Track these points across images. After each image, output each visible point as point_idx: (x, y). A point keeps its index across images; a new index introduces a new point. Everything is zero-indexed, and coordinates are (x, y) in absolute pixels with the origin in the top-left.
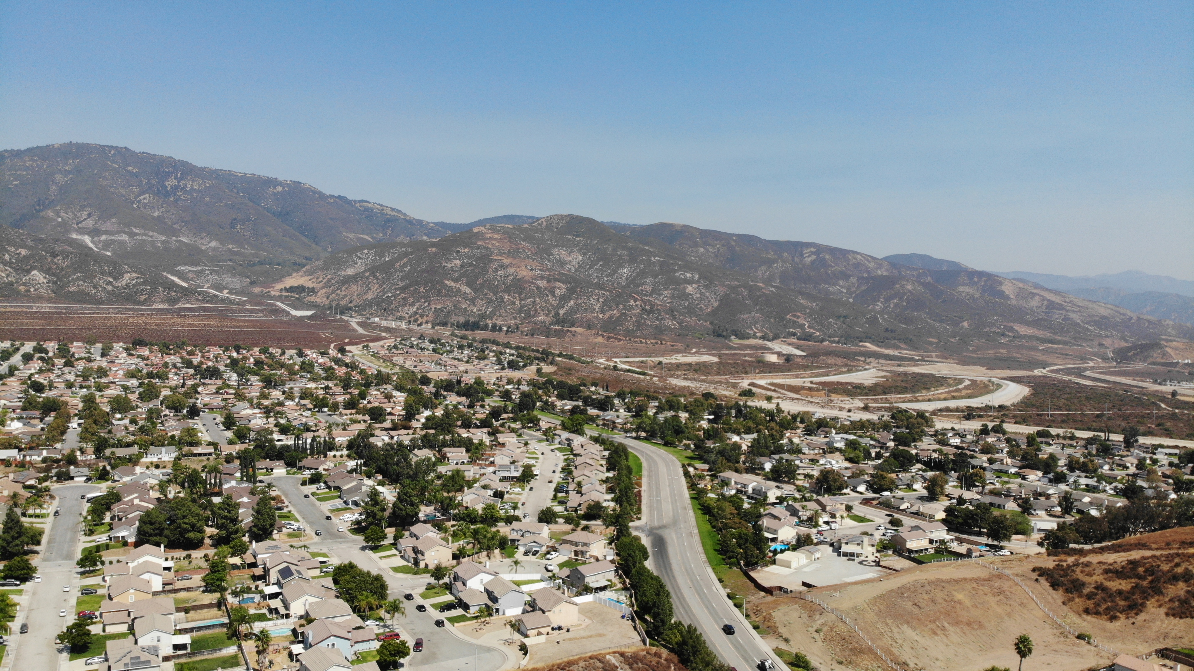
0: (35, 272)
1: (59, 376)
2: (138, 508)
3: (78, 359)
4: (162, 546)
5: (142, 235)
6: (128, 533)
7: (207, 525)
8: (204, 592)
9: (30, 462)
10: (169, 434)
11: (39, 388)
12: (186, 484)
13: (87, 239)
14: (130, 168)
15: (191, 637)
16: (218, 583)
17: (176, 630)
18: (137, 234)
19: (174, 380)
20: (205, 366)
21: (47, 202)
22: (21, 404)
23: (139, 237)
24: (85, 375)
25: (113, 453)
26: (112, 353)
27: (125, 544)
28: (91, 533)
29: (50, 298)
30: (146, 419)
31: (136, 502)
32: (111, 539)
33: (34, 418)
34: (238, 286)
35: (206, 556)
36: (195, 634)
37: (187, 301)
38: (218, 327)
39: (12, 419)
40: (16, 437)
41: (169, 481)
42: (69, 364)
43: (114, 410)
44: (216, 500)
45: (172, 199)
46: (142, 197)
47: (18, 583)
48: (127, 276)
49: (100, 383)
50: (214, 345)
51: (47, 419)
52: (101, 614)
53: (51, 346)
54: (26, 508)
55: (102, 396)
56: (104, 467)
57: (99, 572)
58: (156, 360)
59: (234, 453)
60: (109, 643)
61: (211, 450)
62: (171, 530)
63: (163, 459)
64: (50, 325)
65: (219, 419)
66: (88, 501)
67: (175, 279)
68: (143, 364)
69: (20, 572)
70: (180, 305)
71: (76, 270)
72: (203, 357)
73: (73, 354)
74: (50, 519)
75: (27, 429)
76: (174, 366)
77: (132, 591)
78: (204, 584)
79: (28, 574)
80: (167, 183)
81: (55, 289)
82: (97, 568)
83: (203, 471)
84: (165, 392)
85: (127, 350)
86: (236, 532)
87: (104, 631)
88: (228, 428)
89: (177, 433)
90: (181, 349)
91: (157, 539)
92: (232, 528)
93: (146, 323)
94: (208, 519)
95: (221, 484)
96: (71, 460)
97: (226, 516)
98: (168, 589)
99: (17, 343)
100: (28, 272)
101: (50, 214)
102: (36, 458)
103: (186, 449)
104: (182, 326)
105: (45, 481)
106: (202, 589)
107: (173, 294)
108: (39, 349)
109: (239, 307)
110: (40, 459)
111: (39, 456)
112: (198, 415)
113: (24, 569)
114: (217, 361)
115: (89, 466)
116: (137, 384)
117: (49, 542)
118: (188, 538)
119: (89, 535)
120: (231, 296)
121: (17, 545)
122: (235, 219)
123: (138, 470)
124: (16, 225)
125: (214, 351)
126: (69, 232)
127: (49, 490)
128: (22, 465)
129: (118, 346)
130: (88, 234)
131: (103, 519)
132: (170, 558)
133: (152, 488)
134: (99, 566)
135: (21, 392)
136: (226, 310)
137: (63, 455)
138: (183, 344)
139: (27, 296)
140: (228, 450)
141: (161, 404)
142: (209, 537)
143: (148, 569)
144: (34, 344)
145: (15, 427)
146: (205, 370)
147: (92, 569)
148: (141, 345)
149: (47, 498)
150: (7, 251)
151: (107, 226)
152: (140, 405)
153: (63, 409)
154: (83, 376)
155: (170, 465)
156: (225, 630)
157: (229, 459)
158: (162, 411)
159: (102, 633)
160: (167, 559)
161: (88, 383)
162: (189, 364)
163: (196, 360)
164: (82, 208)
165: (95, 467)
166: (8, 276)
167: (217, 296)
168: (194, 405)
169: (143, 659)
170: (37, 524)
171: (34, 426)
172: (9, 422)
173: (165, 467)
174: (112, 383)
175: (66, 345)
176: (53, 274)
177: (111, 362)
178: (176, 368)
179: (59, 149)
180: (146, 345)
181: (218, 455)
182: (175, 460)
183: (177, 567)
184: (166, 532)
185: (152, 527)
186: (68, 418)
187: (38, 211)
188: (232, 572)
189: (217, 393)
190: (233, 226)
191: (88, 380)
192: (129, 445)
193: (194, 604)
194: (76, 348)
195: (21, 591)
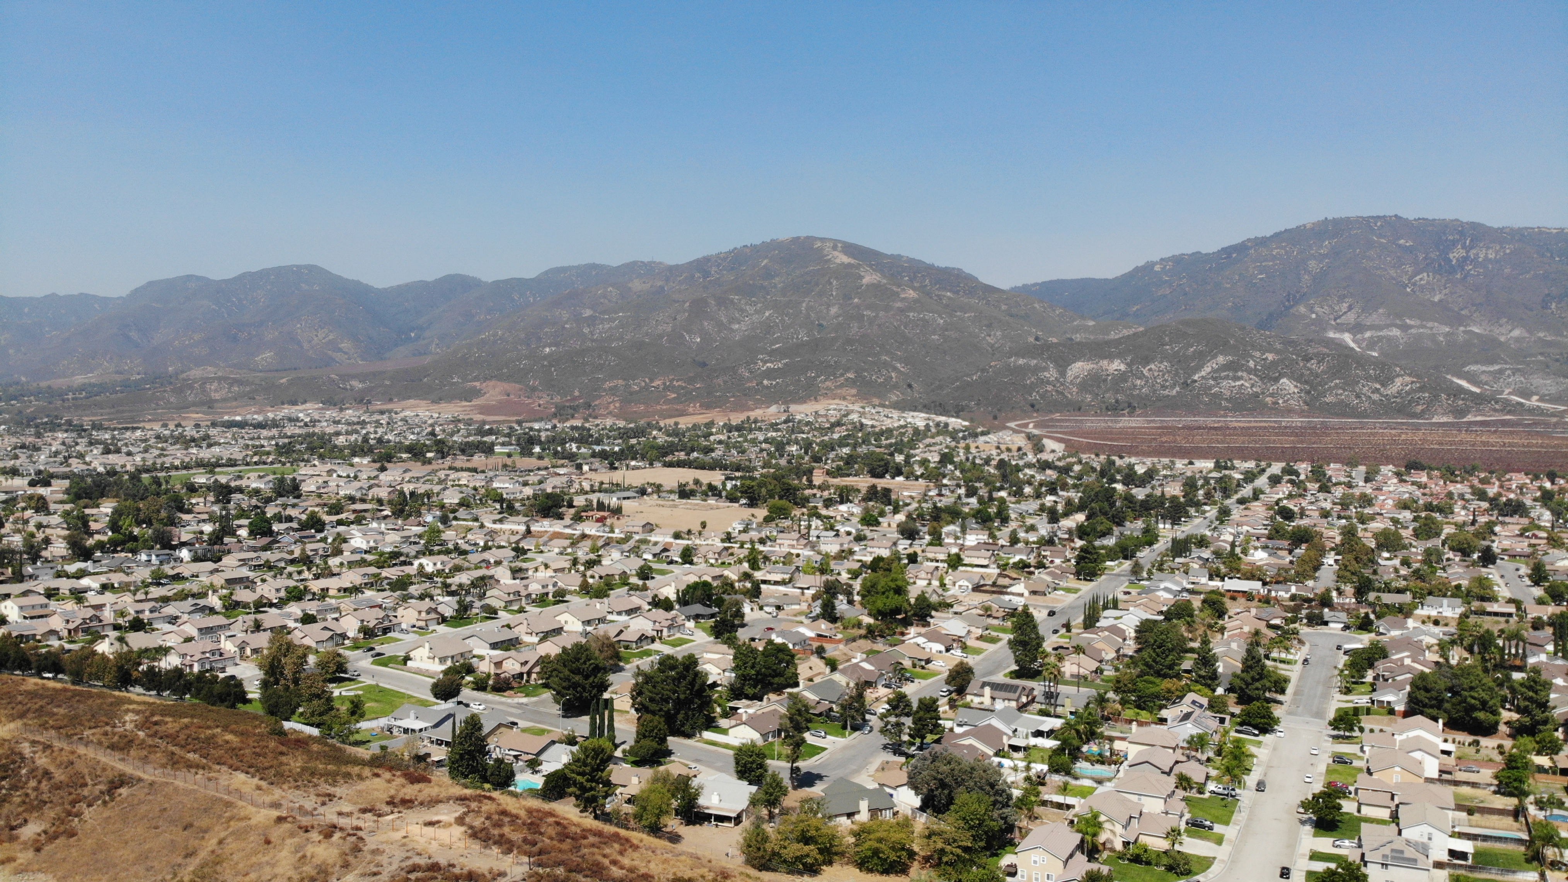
0: (1284, 380)
1: (1312, 503)
2: (1409, 670)
3: (1335, 484)
4: (1441, 721)
5: (1418, 327)
6: (1397, 699)
7: (1504, 708)
8: (1495, 792)
9: (1276, 598)
10: (1454, 584)
11: (1287, 515)
12: (1476, 648)
13: (1347, 338)
14: (1402, 242)
15: (1474, 847)
16: (1516, 784)
17: (1454, 832)
18: (1411, 327)
19: (1461, 515)
20: (1504, 499)
21: (1298, 296)
22: (1266, 532)
23: (1413, 331)
24: (1345, 504)
25: (1378, 598)
26: (1379, 478)
27: (1391, 712)
28: (1348, 691)
29: (1303, 411)
30: (1424, 562)
31: (1407, 661)
32: (1373, 702)
33: (1281, 549)
34: (1553, 390)
35: (1500, 747)
36: (1479, 844)
37: (1480, 412)
38: (1524, 446)
39: (1256, 548)
40: (1259, 568)
41: (1453, 643)
42: (1325, 488)
43: (1380, 546)
44: (1517, 676)
45: (1458, 276)
46: (1418, 278)
47: (1257, 732)
48: (1398, 381)
49: (1362, 514)
50: (1519, 471)
51: (1297, 551)
52: (1356, 790)
53: (1303, 468)
54: (1269, 649)
55: (1366, 530)
56: (1367, 614)
57: (1356, 740)
58: (1436, 489)
59: (1545, 618)
60: (1363, 825)
61: (1512, 609)
62: (1453, 704)
63: (1444, 614)
64: (1302, 442)
65: (1524, 570)
66: (1345, 653)
67: (1464, 383)
68: (1418, 493)
69: (1259, 720)
70: (1470, 418)
71: (1334, 376)
72: (1501, 487)
73: (1330, 477)
74: (1298, 667)
75: (1273, 561)
76: (1462, 497)
77: (1397, 769)
78: (1496, 782)
79: (1269, 724)
80: (1451, 256)
81: (1308, 399)
82: (1354, 734)
83: (1499, 636)
84: (1448, 530)
85: (1398, 474)
86: (1545, 722)
87: (1359, 811)
88: (1537, 583)
89: (1465, 583)
90: (1471, 475)
91: (1434, 712)
92: (1539, 715)
93: (1424, 441)
94: (1504, 700)
95: (1525, 656)
96: (1325, 601)
97: (1532, 697)
98: (1445, 777)
99: (1263, 464)
100: (1276, 380)
101: (1302, 309)
102: (1283, 595)
103: (1476, 605)
104: (1473, 445)
105: (1295, 622)
106: (1493, 788)
107: (1460, 402)
108: (1289, 471)
109: (1554, 420)
110: (1288, 596)
111: (1287, 592)
112: (1494, 563)
113: (1263, 717)
114: (1522, 493)
115: (1348, 611)
116: (1411, 517)
117: (1296, 693)
118: (1476, 719)
119: (1345, 694)
120: (1542, 405)
121: (1257, 689)
122: (1548, 295)
123: (1411, 623)
124: (1262, 326)
125: (1518, 479)
126: (1325, 330)
127: (1297, 633)
128: (1266, 601)
129: (1387, 470)
130: (1349, 331)
131: (1363, 677)
132: (1450, 740)
133: (1429, 648)
134: (1357, 733)
135: (1267, 518)
136: (1536, 424)
137: (1316, 594)
138: (1474, 468)
139: (1275, 409)
140: (1534, 612)
141: (1443, 545)
142: (1506, 723)
143: (1420, 746)
144: (1283, 464)
145: (1259, 556)
146: (1505, 504)
147: (1347, 734)
148: (1416, 469)
149: (1295, 642)
150: (1252, 357)
151: (1374, 319)
152: (1414, 543)
153: (1316, 540)
154: (1342, 505)
155: (1454, 623)
156: (1523, 849)
157: (1537, 625)
158: (1444, 554)
159: (1356, 814)
160: (1446, 741)
161: (1348, 513)
162: (1482, 495)
163: (1492, 491)
164: (1342, 299)
165: (1355, 613)
166: (1252, 386)
167: (1521, 404)
168: (1489, 548)
169: (1407, 855)
170: (1283, 670)
171: (1282, 558)
172: (1252, 551)
173: (1446, 625)
174: (1378, 514)
175: (1321, 467)
176: (1306, 382)
177: (1377, 489)
178: (1463, 499)
179: (1312, 229)
180: (1423, 469)
181: (1521, 618)
182: (1460, 617)
183: (1459, 754)
184: (1447, 705)
185: (1428, 695)
186: (1322, 552)
187: (1287, 308)
188: (1537, 775)
189: (1521, 535)
190: (1545, 305)
191: (1348, 508)
192: (1399, 591)
193: (1481, 805)
194: (1334, 471)
195: (1260, 743)
